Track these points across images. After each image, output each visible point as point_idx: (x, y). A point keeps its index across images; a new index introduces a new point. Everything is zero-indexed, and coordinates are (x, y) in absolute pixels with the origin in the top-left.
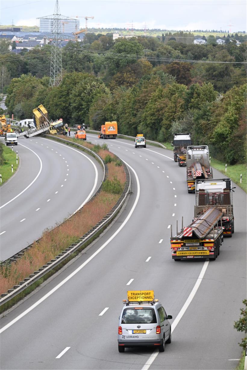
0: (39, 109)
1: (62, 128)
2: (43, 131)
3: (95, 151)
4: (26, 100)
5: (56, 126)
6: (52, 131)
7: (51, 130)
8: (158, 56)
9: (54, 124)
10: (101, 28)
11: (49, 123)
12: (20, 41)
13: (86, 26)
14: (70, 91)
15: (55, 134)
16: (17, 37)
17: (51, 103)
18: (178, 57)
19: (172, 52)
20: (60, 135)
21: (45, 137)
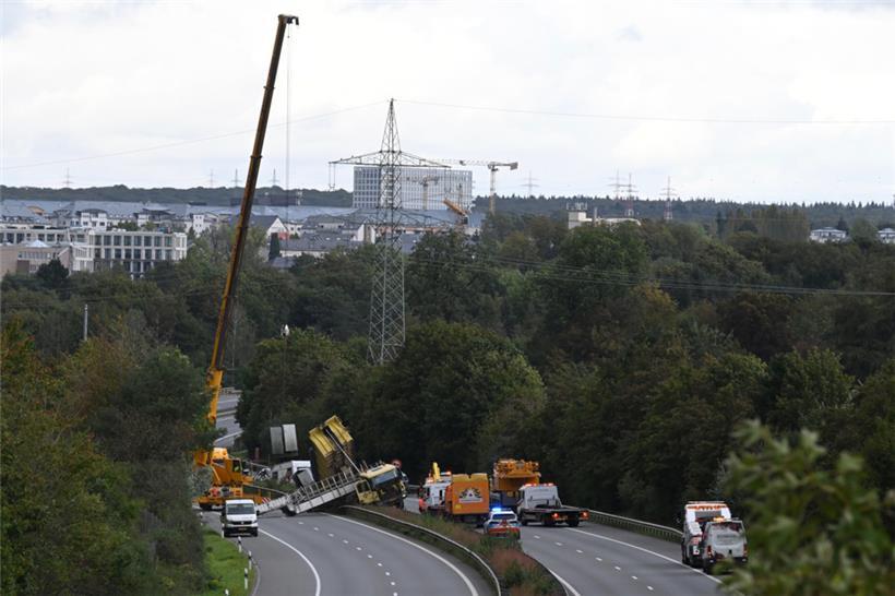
0: (328, 428)
1: (395, 486)
2: (337, 496)
3: (480, 553)
4: (296, 406)
5: (378, 481)
6: (366, 496)
7: (360, 491)
8: (695, 276)
9: (370, 473)
10: (537, 197)
11: (355, 472)
12: (293, 233)
13: (492, 189)
14: (421, 377)
15: (374, 503)
16: (284, 222)
17: (367, 412)
18: (755, 280)
19: (740, 264)
20: (387, 509)
21: (343, 512)
